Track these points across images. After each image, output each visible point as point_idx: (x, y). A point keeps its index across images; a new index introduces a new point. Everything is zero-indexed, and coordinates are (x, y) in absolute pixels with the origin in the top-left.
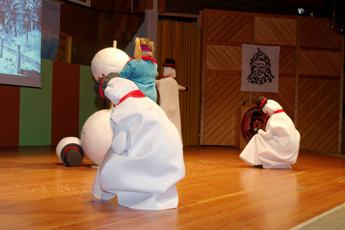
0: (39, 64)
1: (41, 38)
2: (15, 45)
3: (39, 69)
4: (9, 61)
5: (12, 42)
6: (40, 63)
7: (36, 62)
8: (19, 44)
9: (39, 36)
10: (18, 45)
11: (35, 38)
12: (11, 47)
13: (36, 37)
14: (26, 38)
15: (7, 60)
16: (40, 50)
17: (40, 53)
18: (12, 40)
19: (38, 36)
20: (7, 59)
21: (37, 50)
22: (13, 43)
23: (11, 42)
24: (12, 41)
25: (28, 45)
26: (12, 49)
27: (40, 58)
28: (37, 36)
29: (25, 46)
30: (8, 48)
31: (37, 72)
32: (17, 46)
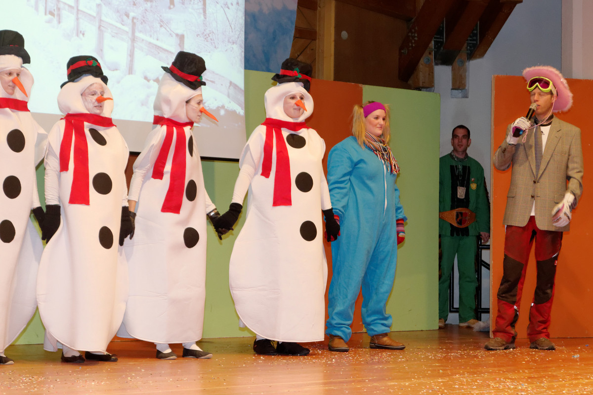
0: (241, 89)
1: (243, 10)
2: (171, 34)
3: (240, 105)
4: (152, 82)
5: (161, 26)
6: (241, 85)
7: (231, 83)
8: (180, 32)
9: (238, 3)
10: (177, 35)
11: (226, 9)
12: (157, 40)
13: (230, 6)
14: (201, 11)
15: (148, 81)
16: (243, 45)
17: (243, 54)
18: (162, 21)
19: (235, 3)
20: (146, 78)
21: (235, 46)
22: (163, 29)
23: (158, 25)
24: (162, 23)
25: (208, 32)
26: (161, 48)
27: (242, 70)
28: (232, 4)
29: (197, 36)
30: (150, 43)
31: (233, 113)
32: (174, 35)
